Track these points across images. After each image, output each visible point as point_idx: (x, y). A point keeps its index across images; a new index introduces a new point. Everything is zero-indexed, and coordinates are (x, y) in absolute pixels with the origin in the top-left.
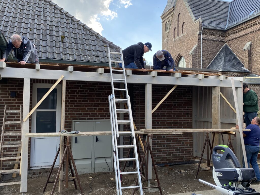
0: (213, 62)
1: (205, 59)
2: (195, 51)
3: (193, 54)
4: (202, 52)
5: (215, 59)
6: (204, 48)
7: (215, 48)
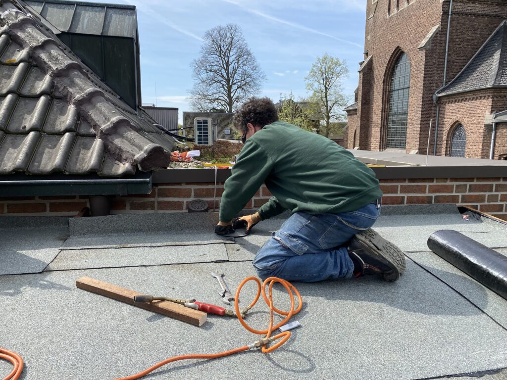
0: (470, 64)
1: (454, 57)
2: (434, 40)
3: (428, 47)
4: (449, 42)
5: (475, 58)
6: (454, 34)
7: (478, 32)
